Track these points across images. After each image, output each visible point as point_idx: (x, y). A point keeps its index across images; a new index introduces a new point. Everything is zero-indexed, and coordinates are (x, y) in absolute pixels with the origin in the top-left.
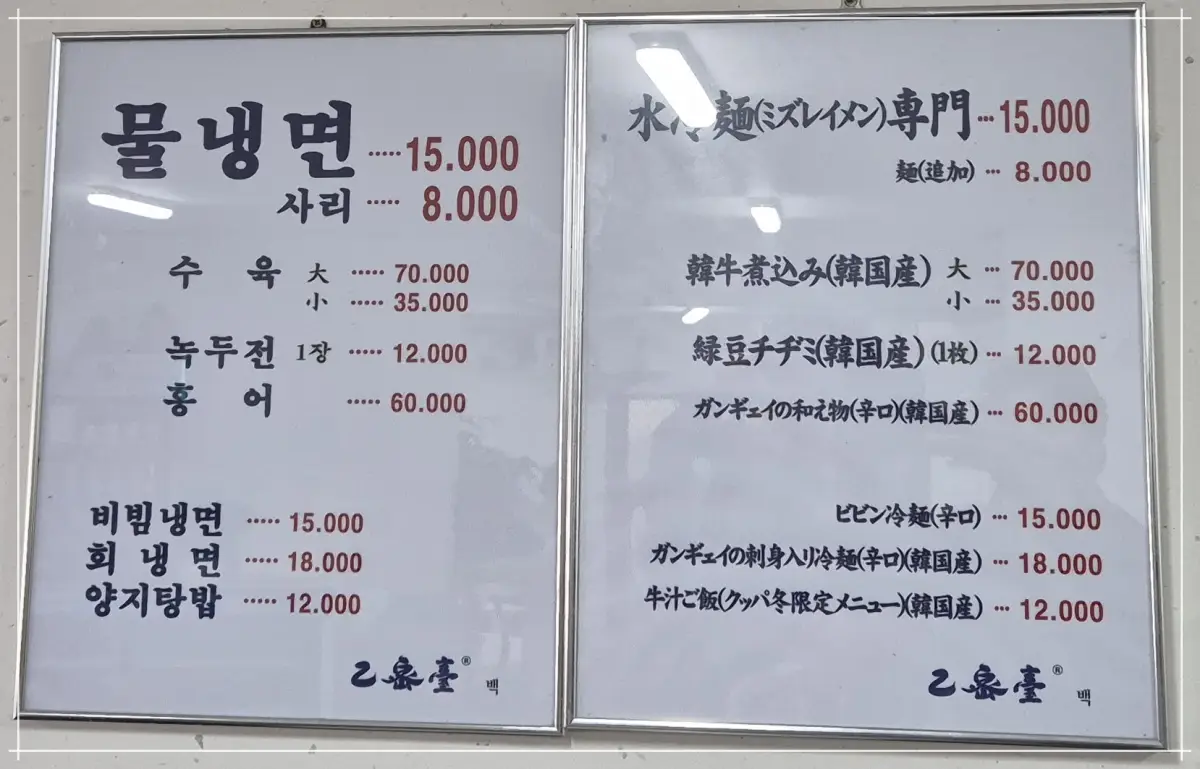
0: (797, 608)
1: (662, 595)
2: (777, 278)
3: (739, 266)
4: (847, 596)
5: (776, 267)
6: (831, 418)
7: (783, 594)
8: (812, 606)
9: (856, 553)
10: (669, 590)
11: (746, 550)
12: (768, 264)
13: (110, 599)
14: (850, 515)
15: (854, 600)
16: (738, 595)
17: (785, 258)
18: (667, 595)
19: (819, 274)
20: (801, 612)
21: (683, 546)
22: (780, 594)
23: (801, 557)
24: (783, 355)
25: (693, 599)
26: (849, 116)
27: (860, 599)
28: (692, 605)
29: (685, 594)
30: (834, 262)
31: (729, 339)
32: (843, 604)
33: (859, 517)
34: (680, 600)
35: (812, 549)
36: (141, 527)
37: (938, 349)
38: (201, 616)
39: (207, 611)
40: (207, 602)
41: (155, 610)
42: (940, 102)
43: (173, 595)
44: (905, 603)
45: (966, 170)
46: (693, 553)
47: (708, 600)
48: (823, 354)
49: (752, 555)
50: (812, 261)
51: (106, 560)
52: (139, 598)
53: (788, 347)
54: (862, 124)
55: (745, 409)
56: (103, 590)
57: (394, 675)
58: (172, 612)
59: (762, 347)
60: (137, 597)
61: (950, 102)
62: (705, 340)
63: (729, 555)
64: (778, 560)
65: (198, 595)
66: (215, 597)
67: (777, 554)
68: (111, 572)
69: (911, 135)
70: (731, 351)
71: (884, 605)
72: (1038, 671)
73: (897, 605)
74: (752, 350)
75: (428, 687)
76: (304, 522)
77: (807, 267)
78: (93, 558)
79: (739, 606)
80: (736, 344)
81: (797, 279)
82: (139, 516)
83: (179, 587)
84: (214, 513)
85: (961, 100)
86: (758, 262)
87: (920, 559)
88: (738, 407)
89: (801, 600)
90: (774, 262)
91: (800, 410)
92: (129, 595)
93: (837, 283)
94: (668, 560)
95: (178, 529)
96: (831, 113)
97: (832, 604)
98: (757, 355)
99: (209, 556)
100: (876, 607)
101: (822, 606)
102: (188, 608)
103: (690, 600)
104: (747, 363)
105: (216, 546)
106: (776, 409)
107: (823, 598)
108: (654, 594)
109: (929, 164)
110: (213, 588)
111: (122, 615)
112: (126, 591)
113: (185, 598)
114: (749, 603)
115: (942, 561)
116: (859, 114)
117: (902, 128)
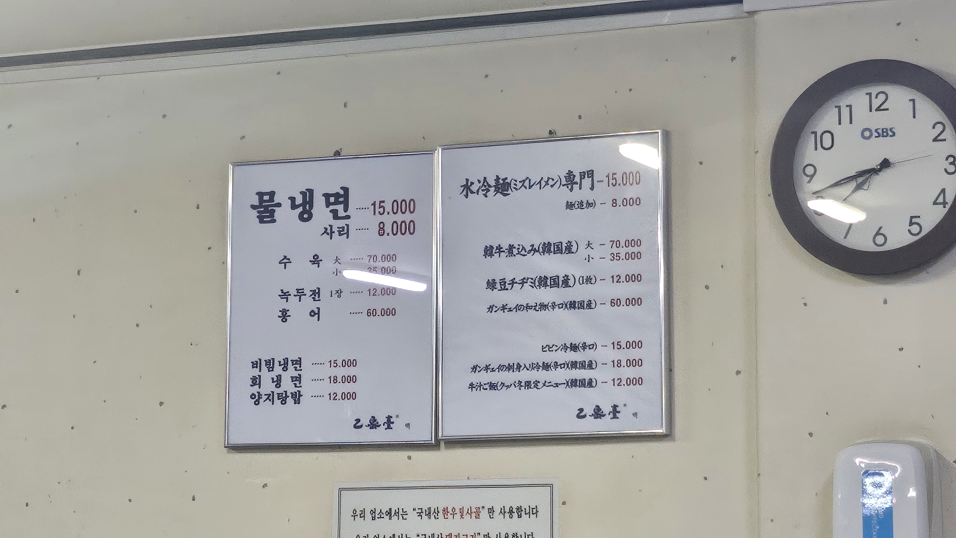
0: (526, 387)
1: (475, 386)
2: (519, 253)
3: (504, 249)
4: (545, 382)
5: (519, 249)
6: (539, 310)
7: (521, 382)
8: (533, 386)
9: (549, 364)
10: (477, 383)
11: (507, 366)
12: (515, 248)
13: (260, 398)
14: (547, 349)
15: (549, 383)
16: (504, 384)
17: (522, 245)
18: (477, 386)
19: (535, 251)
20: (528, 389)
21: (483, 365)
22: (520, 382)
23: (528, 368)
24: (521, 285)
25: (487, 386)
26: (547, 183)
27: (550, 382)
28: (487, 389)
29: (483, 385)
30: (541, 246)
31: (500, 280)
32: (544, 385)
33: (550, 349)
34: (482, 387)
35: (533, 363)
36: (271, 369)
37: (581, 279)
38: (295, 403)
39: (297, 401)
40: (297, 398)
41: (277, 402)
42: (582, 175)
43: (284, 396)
44: (567, 382)
45: (592, 203)
46: (487, 368)
47: (493, 386)
48: (537, 284)
49: (510, 368)
50: (533, 246)
51: (258, 383)
52: (271, 398)
53: (523, 282)
54: (552, 186)
55: (506, 309)
56: (257, 394)
57: (370, 424)
58: (284, 402)
59: (513, 282)
60: (270, 397)
61: (586, 176)
62: (490, 281)
63: (501, 368)
64: (519, 369)
65: (294, 395)
66: (300, 396)
67: (519, 366)
68: (259, 388)
69: (571, 190)
70: (501, 285)
71: (559, 384)
72: (618, 406)
73: (564, 384)
74: (509, 284)
75: (382, 428)
76: (334, 363)
77: (531, 248)
78: (252, 382)
79: (505, 388)
80: (503, 282)
81: (526, 253)
82: (270, 364)
83: (286, 392)
84: (298, 362)
85: (591, 174)
86: (511, 247)
87: (574, 365)
88: (504, 308)
89: (528, 384)
90: (517, 247)
91: (528, 307)
92: (267, 396)
93: (542, 254)
94: (477, 371)
95: (285, 369)
96: (540, 182)
97: (540, 385)
98: (511, 286)
99: (297, 379)
100: (557, 385)
101: (536, 386)
102: (290, 400)
103: (485, 387)
104: (507, 289)
105: (300, 375)
106: (518, 308)
107: (537, 383)
108: (472, 386)
109: (578, 202)
110: (299, 392)
111: (265, 405)
112: (265, 395)
113: (288, 397)
114: (508, 387)
115: (583, 365)
116: (551, 182)
117: (568, 187)
